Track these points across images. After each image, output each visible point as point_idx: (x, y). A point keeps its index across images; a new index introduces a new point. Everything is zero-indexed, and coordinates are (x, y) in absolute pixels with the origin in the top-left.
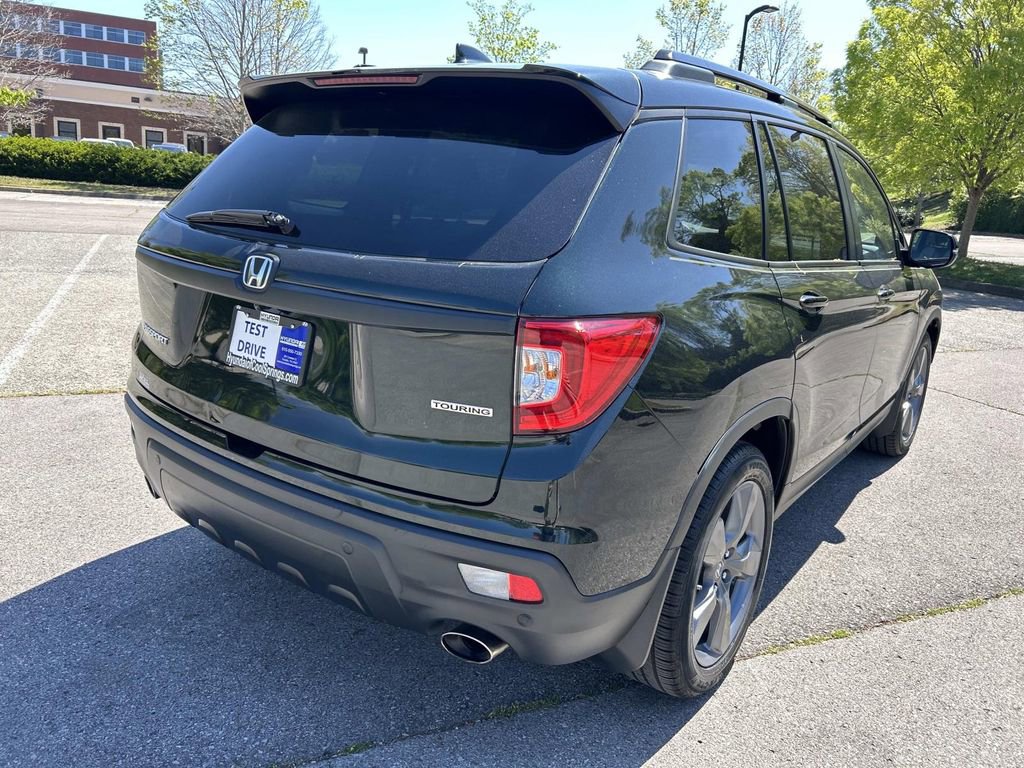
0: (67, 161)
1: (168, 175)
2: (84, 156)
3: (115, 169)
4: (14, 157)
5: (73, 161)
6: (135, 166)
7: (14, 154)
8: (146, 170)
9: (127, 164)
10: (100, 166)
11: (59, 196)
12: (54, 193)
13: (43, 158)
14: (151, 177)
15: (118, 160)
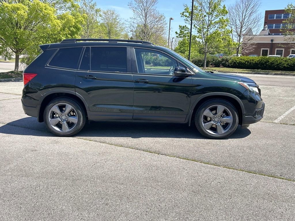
0: (252, 63)
1: (285, 66)
2: (258, 61)
3: (267, 65)
4: (238, 63)
5: (254, 63)
6: (273, 63)
7: (237, 61)
8: (277, 65)
9: (271, 63)
10: (263, 64)
11: (245, 74)
12: (244, 73)
13: (246, 62)
14: (278, 67)
15: (268, 62)
